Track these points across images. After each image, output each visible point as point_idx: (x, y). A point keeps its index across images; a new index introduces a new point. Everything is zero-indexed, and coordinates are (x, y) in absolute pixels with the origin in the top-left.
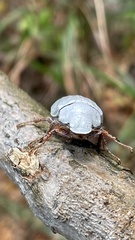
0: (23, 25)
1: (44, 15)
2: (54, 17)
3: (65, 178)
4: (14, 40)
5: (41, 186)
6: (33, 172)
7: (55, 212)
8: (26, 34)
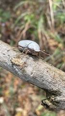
0: (26, 18)
1: (32, 15)
2: (35, 17)
3: (34, 65)
4: (23, 23)
5: (25, 68)
6: (21, 65)
7: (32, 76)
8: (26, 21)
